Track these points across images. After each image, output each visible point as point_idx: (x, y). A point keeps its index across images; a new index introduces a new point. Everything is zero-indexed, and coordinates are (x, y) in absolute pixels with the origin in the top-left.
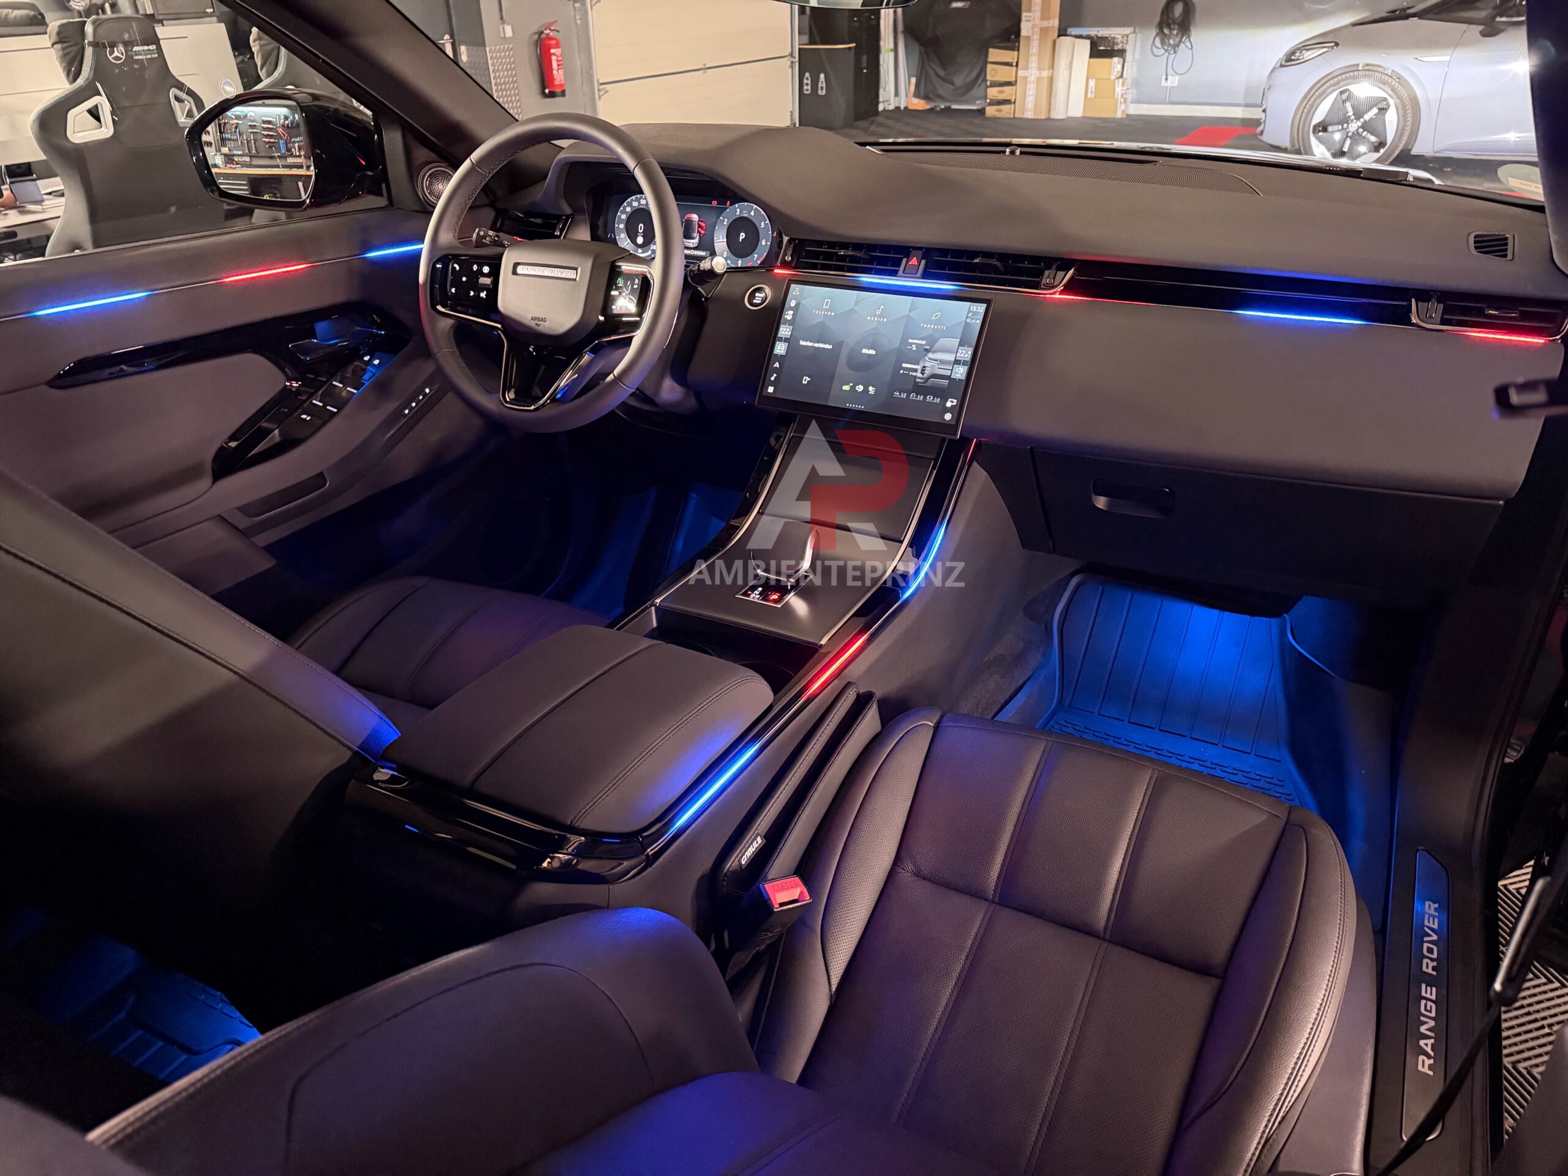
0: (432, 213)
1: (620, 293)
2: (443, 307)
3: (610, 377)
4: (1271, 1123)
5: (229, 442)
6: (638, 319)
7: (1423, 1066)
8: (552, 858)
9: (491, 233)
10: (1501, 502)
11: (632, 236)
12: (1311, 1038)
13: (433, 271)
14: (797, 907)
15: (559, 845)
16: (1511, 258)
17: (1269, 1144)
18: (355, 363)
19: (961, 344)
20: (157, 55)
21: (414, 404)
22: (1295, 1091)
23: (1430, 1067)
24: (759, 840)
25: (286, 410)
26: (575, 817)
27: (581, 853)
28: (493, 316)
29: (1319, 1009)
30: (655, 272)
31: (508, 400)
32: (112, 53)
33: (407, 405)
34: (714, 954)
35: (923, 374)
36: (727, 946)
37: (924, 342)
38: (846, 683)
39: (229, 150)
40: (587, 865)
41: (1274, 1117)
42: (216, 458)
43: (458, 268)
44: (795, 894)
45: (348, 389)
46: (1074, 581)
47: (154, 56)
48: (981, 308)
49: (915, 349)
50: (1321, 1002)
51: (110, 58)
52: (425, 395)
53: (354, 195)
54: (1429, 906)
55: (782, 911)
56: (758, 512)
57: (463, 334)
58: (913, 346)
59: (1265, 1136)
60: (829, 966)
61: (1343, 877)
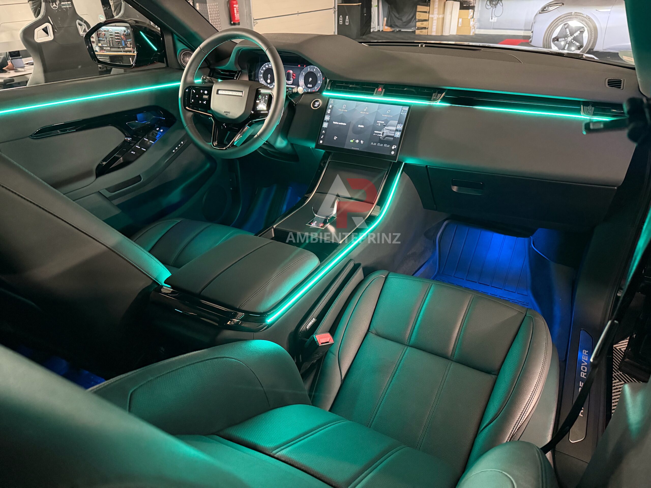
0: (184, 70)
1: (260, 102)
2: (188, 107)
3: (256, 136)
4: (514, 430)
5: (103, 162)
6: (267, 112)
8: (231, 321)
9: (208, 77)
10: (616, 188)
11: (266, 80)
12: (531, 397)
13: (184, 93)
14: (328, 344)
15: (234, 316)
16: (622, 89)
17: (513, 438)
18: (153, 131)
19: (398, 123)
20: (71, 6)
21: (177, 148)
22: (524, 418)
23: (582, 413)
24: (314, 319)
25: (125, 150)
26: (241, 305)
27: (242, 320)
28: (209, 111)
29: (535, 386)
30: (274, 93)
31: (215, 145)
32: (53, 5)
33: (174, 148)
34: (296, 363)
35: (383, 135)
36: (301, 361)
37: (383, 122)
38: (350, 259)
39: (102, 45)
40: (246, 325)
41: (516, 427)
42: (97, 169)
43: (194, 92)
44: (327, 339)
45: (150, 141)
46: (445, 223)
48: (407, 109)
49: (380, 125)
50: (536, 383)
51: (52, 7)
52: (181, 144)
53: (152, 63)
54: (585, 351)
55: (322, 346)
56: (316, 192)
57: (197, 120)
58: (379, 124)
59: (512, 434)
60: (341, 369)
61: (547, 335)
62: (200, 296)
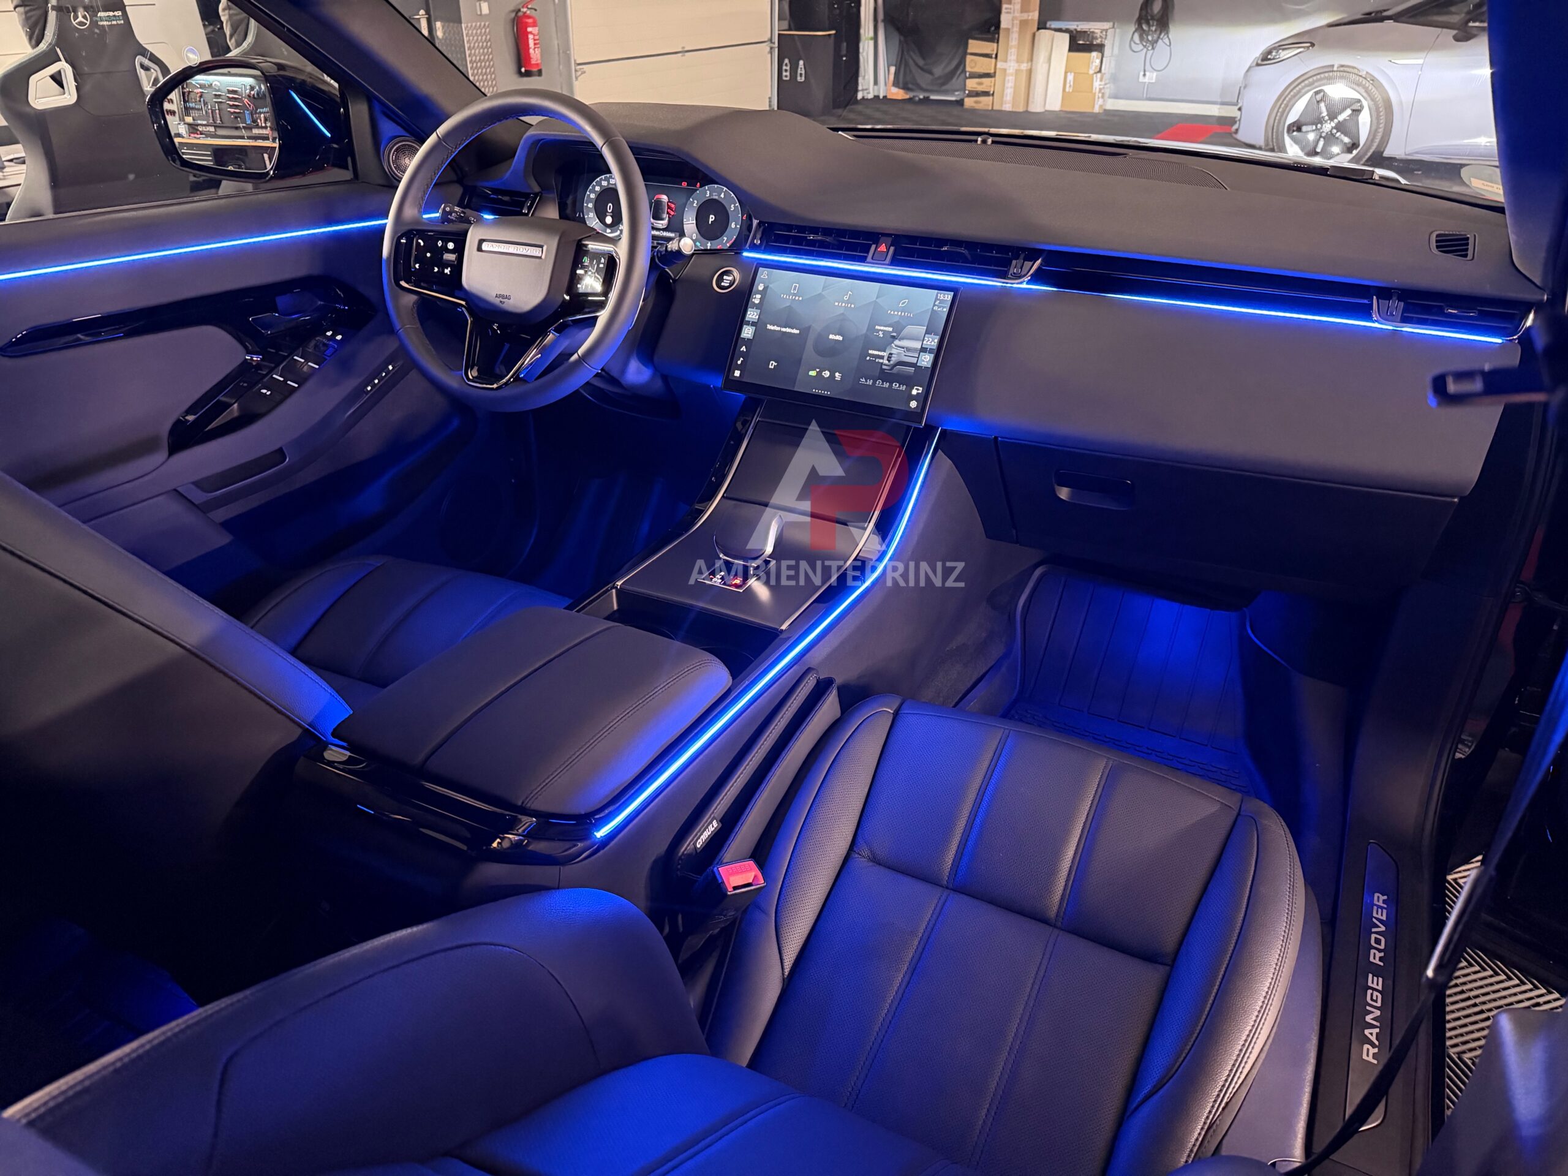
0: (397, 187)
1: (586, 272)
2: (407, 283)
3: (575, 357)
4: (1215, 1109)
5: (186, 416)
6: (604, 298)
7: (1368, 1055)
8: (502, 839)
9: (457, 209)
10: (1456, 500)
11: (601, 216)
12: (1256, 1025)
13: (397, 246)
14: (751, 890)
15: (510, 826)
16: (1471, 258)
17: (1212, 1130)
18: (317, 338)
19: (927, 332)
20: (122, 22)
21: (376, 381)
22: (1239, 1078)
23: (1375, 1056)
24: (715, 823)
25: (245, 385)
26: (527, 798)
27: (531, 835)
28: (457, 293)
29: (1265, 997)
30: (621, 252)
31: (471, 377)
32: (76, 17)
33: (370, 381)
34: (667, 939)
35: (889, 361)
36: (681, 929)
37: (890, 329)
38: (807, 668)
39: (194, 120)
40: (540, 847)
41: (1218, 1103)
42: (172, 432)
43: (422, 244)
44: (749, 877)
45: (310, 364)
46: (1038, 572)
47: (119, 22)
48: (948, 296)
49: (881, 336)
50: (1267, 990)
51: (74, 23)
52: (388, 372)
53: (319, 168)
54: (1378, 897)
55: (736, 894)
56: (723, 496)
57: (427, 310)
58: (880, 333)
59: (1209, 1121)
60: (783, 952)
61: (1292, 867)
62: (423, 772)
